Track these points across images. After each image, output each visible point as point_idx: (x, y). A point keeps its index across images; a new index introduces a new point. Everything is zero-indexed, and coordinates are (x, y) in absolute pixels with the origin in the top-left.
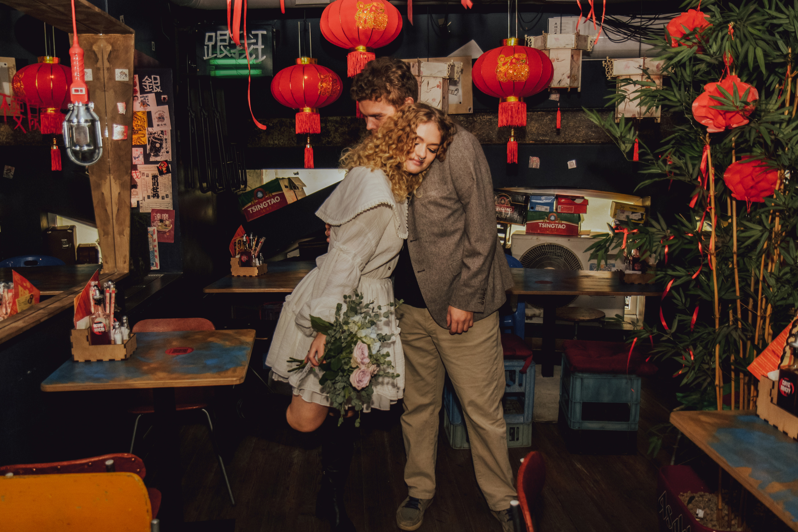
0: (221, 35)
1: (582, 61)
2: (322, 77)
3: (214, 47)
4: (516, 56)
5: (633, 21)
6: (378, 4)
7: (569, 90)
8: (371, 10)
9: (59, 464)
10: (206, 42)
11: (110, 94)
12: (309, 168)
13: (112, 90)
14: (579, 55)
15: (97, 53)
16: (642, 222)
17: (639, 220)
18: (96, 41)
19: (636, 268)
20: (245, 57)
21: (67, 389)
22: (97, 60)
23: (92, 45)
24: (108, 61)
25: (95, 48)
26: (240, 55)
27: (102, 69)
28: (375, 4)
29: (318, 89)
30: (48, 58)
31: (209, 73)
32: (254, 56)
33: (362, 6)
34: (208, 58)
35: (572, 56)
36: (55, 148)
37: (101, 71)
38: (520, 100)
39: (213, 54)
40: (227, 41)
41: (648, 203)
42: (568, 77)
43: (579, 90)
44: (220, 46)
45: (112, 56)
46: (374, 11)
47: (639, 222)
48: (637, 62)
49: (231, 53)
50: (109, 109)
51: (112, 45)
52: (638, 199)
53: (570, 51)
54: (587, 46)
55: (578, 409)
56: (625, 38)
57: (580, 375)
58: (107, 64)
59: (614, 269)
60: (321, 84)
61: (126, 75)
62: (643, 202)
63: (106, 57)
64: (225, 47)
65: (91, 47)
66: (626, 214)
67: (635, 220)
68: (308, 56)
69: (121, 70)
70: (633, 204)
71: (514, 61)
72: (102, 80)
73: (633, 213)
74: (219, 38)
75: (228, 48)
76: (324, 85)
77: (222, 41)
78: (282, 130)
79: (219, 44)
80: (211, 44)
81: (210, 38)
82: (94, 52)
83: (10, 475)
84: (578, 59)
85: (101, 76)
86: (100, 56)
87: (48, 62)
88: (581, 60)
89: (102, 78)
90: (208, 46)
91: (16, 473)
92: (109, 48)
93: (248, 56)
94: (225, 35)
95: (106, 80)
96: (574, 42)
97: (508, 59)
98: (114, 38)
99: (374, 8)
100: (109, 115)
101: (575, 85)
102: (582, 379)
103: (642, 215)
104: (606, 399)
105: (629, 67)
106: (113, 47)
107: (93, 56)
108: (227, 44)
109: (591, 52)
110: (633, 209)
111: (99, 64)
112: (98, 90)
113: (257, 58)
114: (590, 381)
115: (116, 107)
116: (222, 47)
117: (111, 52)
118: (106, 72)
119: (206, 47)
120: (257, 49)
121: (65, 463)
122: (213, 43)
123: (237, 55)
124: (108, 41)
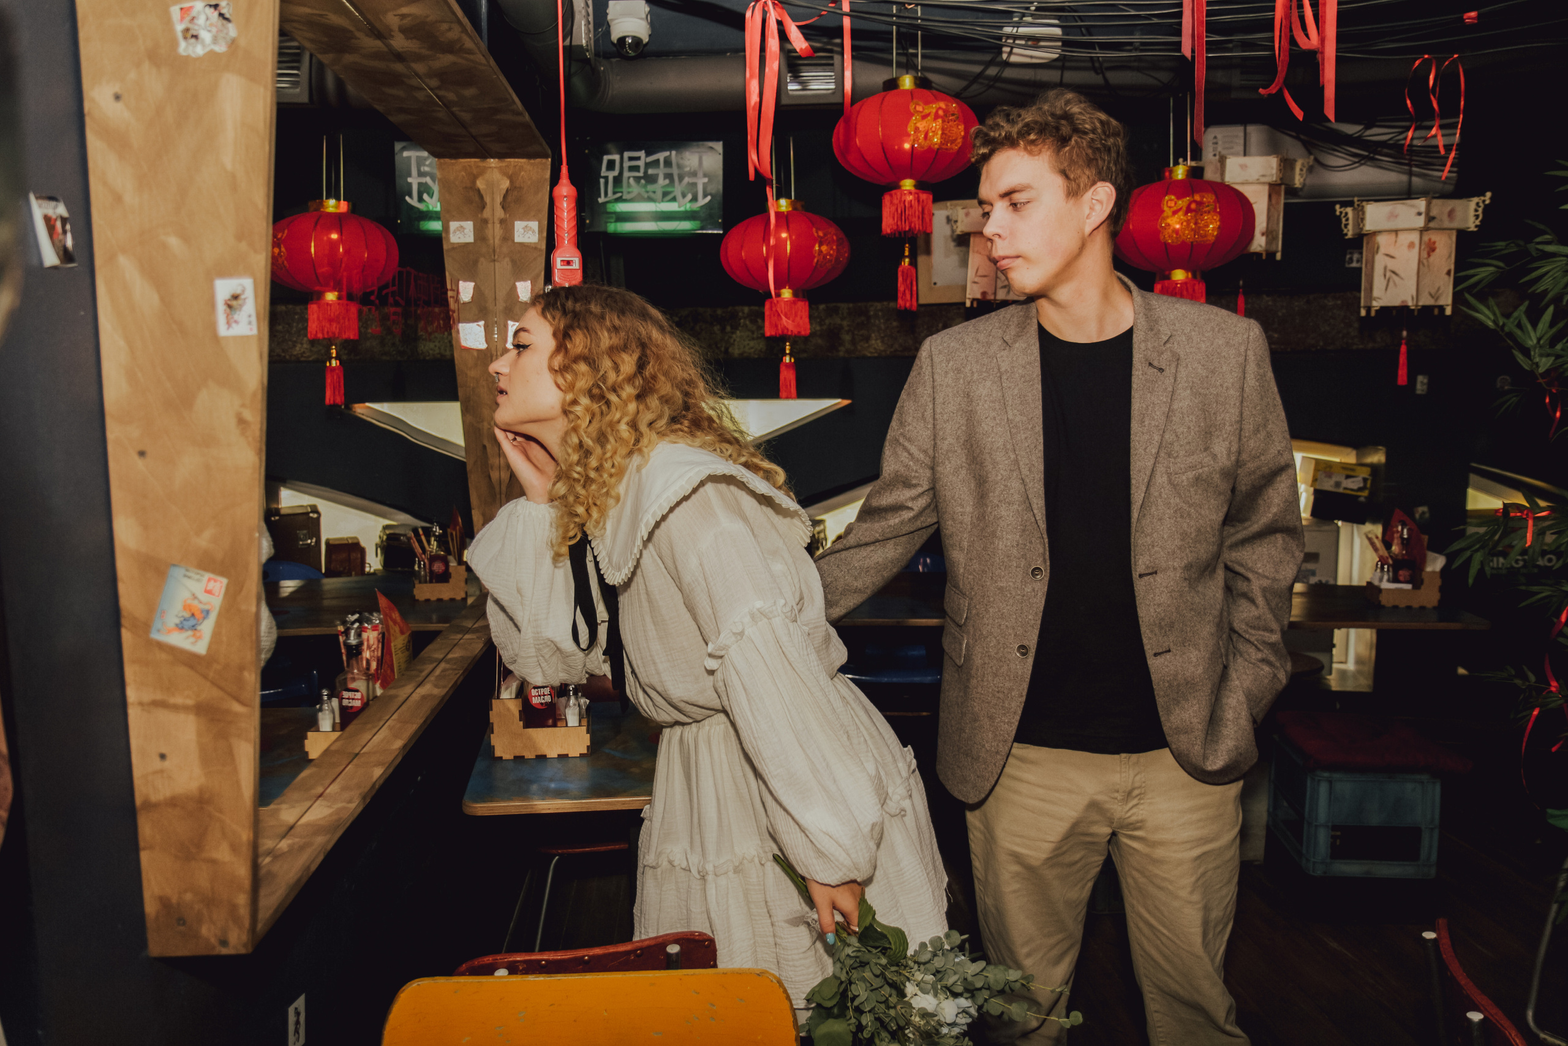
0: (631, 159)
1: (1286, 204)
2: (821, 234)
3: (618, 180)
4: (1197, 197)
5: (1369, 132)
6: (947, 105)
7: (1264, 257)
8: (937, 116)
9: (586, 953)
10: (604, 172)
11: (504, 266)
12: (788, 397)
13: (507, 259)
14: (1279, 195)
15: (483, 192)
16: (1366, 493)
17: (1360, 489)
18: (482, 172)
19: (1401, 578)
20: (674, 199)
21: (514, 812)
22: (483, 206)
23: (474, 178)
24: (503, 207)
25: (480, 184)
26: (665, 194)
27: (490, 222)
28: (942, 105)
29: (814, 257)
30: (332, 202)
31: (606, 227)
32: (689, 197)
33: (919, 108)
34: (607, 200)
35: (1270, 196)
36: (334, 363)
37: (490, 226)
38: (1194, 276)
39: (614, 193)
40: (642, 170)
41: (1378, 457)
42: (1263, 234)
43: (1279, 256)
44: (629, 178)
45: (509, 199)
46: (942, 117)
47: (1359, 494)
48: (1413, 206)
49: (647, 192)
50: (501, 294)
51: (511, 178)
52: (1349, 450)
53: (1266, 188)
54: (1293, 179)
55: (1323, 838)
56: (1355, 163)
57: (1326, 774)
58: (500, 213)
59: (1313, 580)
60: (820, 246)
61: (534, 232)
62: (1358, 456)
63: (499, 199)
64: (637, 179)
65: (474, 182)
66: (1334, 479)
67: (1352, 490)
68: (788, 197)
69: (524, 224)
70: (1337, 460)
71: (1193, 206)
72: (492, 242)
73: (1348, 477)
74: (627, 164)
75: (643, 181)
76: (824, 248)
77: (633, 169)
78: (697, 328)
79: (626, 174)
80: (611, 175)
81: (611, 165)
82: (479, 191)
83: (502, 972)
84: (1278, 203)
85: (489, 232)
86: (488, 199)
87: (331, 210)
88: (1282, 201)
89: (490, 237)
90: (606, 178)
91: (513, 969)
92: (505, 184)
93: (679, 197)
94: (638, 158)
95: (497, 241)
96: (1274, 171)
97: (1182, 203)
98: (515, 166)
99: (941, 113)
100: (501, 305)
101: (1273, 248)
102: (1330, 782)
103: (1365, 480)
104: (1375, 819)
105: (1396, 216)
106: (512, 182)
107: (477, 199)
108: (641, 174)
109: (1301, 189)
110: (1348, 471)
111: (487, 213)
112: (482, 260)
113: (695, 199)
114: (1346, 786)
115: (514, 289)
116: (631, 180)
117: (507, 191)
118: (497, 226)
119: (602, 181)
120: (695, 185)
121: (598, 951)
122: (616, 173)
123: (659, 194)
124: (505, 173)
